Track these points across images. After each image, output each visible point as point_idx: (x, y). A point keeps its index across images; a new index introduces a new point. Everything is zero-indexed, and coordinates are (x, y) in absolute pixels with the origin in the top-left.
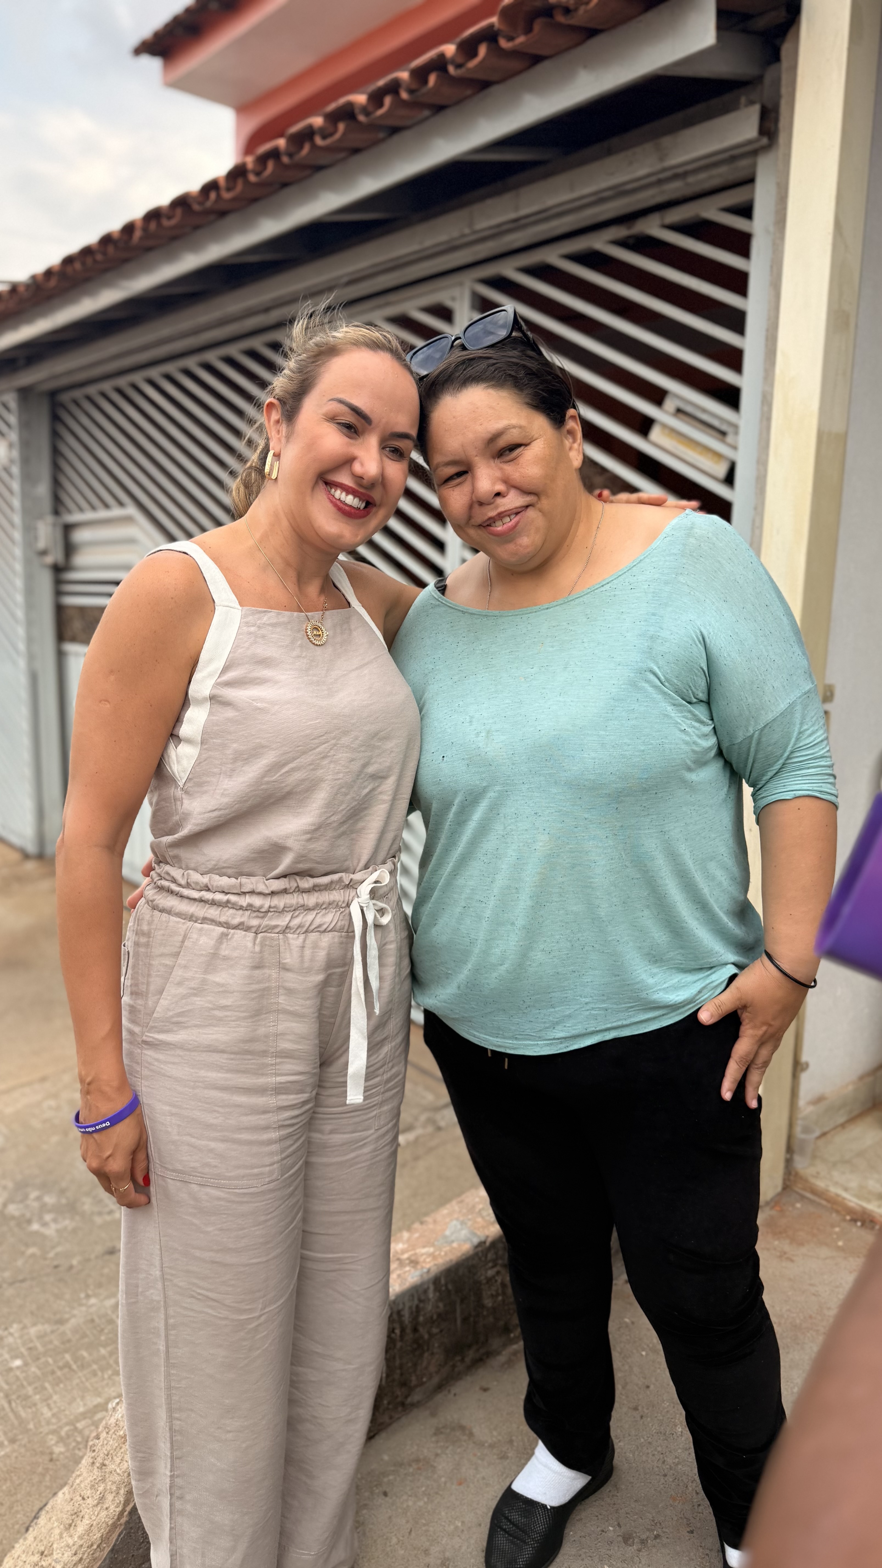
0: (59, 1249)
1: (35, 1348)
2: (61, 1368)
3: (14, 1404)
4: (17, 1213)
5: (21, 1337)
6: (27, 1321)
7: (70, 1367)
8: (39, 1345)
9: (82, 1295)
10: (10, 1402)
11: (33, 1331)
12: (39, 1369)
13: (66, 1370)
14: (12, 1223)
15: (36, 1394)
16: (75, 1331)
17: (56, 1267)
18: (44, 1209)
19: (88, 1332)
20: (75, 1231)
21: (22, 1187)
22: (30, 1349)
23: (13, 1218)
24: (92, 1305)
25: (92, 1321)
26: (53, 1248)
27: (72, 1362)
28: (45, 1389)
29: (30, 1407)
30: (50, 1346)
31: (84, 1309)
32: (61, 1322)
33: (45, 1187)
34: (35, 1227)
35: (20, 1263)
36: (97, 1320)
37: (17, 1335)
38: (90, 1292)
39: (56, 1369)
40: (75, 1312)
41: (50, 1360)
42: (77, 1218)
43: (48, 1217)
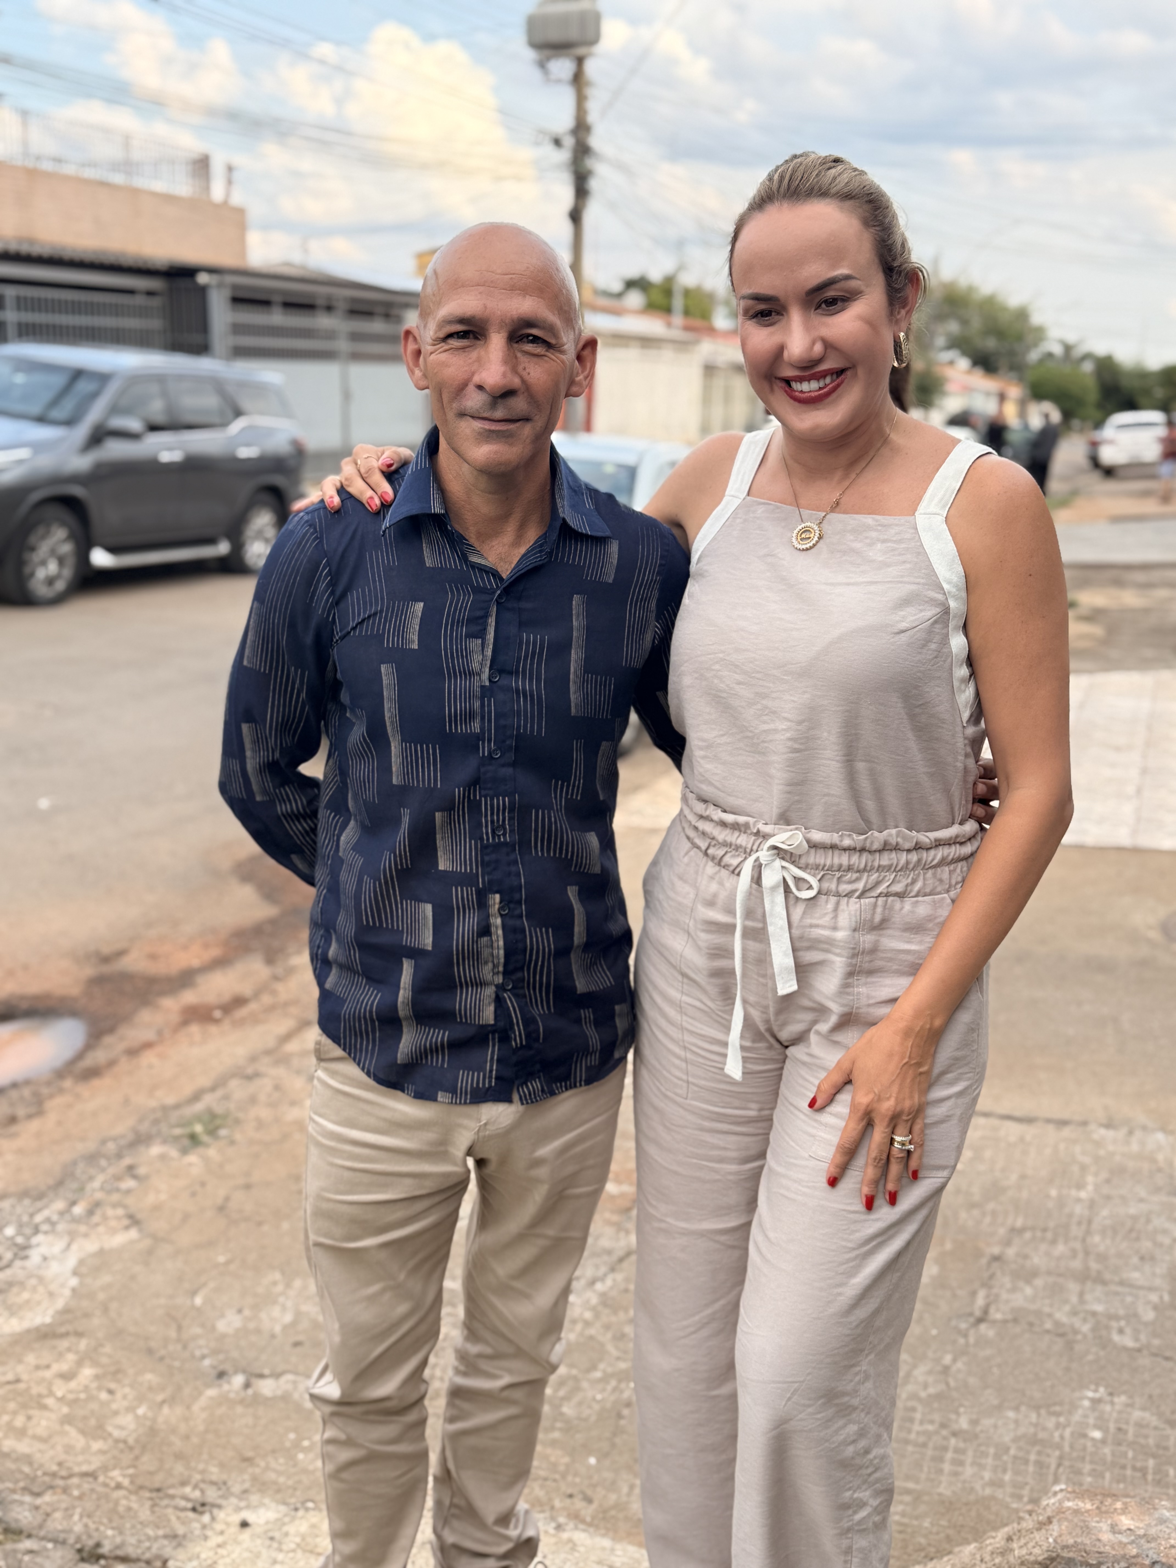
1: (1126, 1432)
2: (1134, 1468)
3: (1061, 1470)
6: (1139, 1401)
8: (1131, 1431)
10: (1059, 1465)
11: (1137, 1414)
12: (1113, 1454)
13: (1138, 1474)
15: (1090, 1475)
22: (1120, 1429)
27: (1150, 1471)
28: (1103, 1477)
29: (1074, 1484)
30: (1142, 1441)
37: (1117, 1407)
39: (1129, 1466)
41: (1130, 1454)
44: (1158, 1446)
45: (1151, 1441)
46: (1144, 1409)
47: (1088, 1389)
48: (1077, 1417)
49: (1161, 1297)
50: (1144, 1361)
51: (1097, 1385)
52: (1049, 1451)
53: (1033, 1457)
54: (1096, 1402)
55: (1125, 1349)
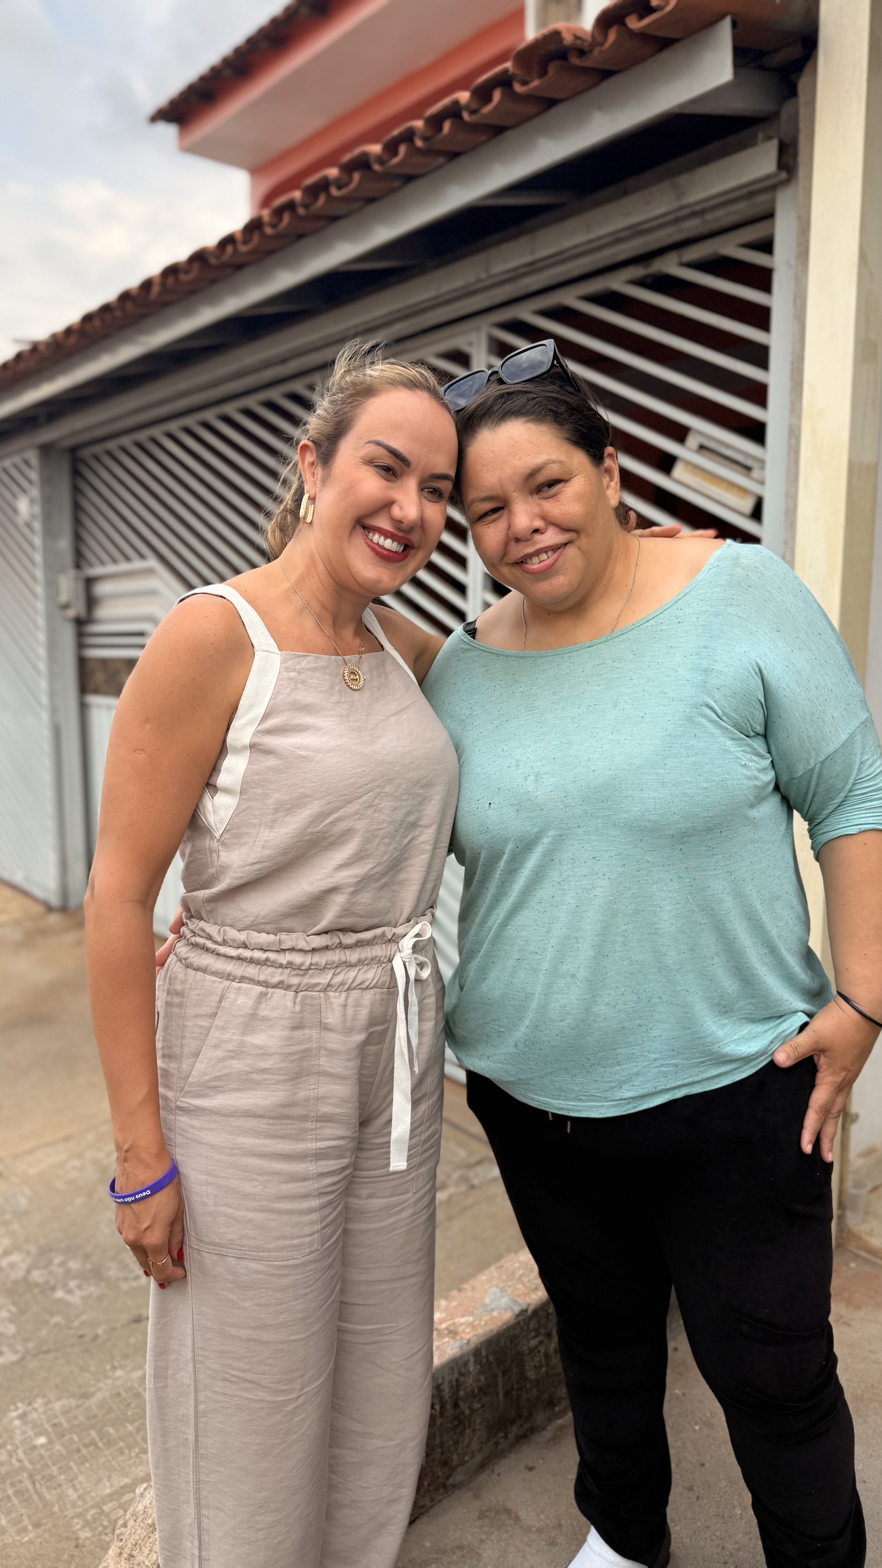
0: (84, 1317)
1: (60, 1424)
2: (86, 1446)
3: (38, 1486)
4: (40, 1280)
5: (45, 1413)
6: (51, 1395)
7: (96, 1445)
8: (63, 1420)
9: (108, 1367)
10: (34, 1483)
11: (57, 1406)
12: (65, 1447)
13: (92, 1448)
14: (36, 1291)
15: (60, 1474)
16: (101, 1405)
17: (81, 1337)
18: (68, 1274)
19: (114, 1407)
20: (100, 1298)
21: (45, 1251)
22: (54, 1425)
23: (37, 1285)
24: (119, 1377)
25: (119, 1394)
26: (77, 1316)
27: (98, 1440)
28: (71, 1468)
29: (55, 1489)
30: (76, 1422)
31: (109, 1381)
32: (86, 1396)
33: (70, 1252)
34: (60, 1294)
35: (44, 1333)
36: (123, 1393)
37: (41, 1410)
38: (116, 1364)
39: (82, 1447)
40: (101, 1385)
41: (76, 1438)
42: (103, 1284)
43: (72, 1284)
44: (88, 1419)
45: (82, 1418)
54: (23, 1417)
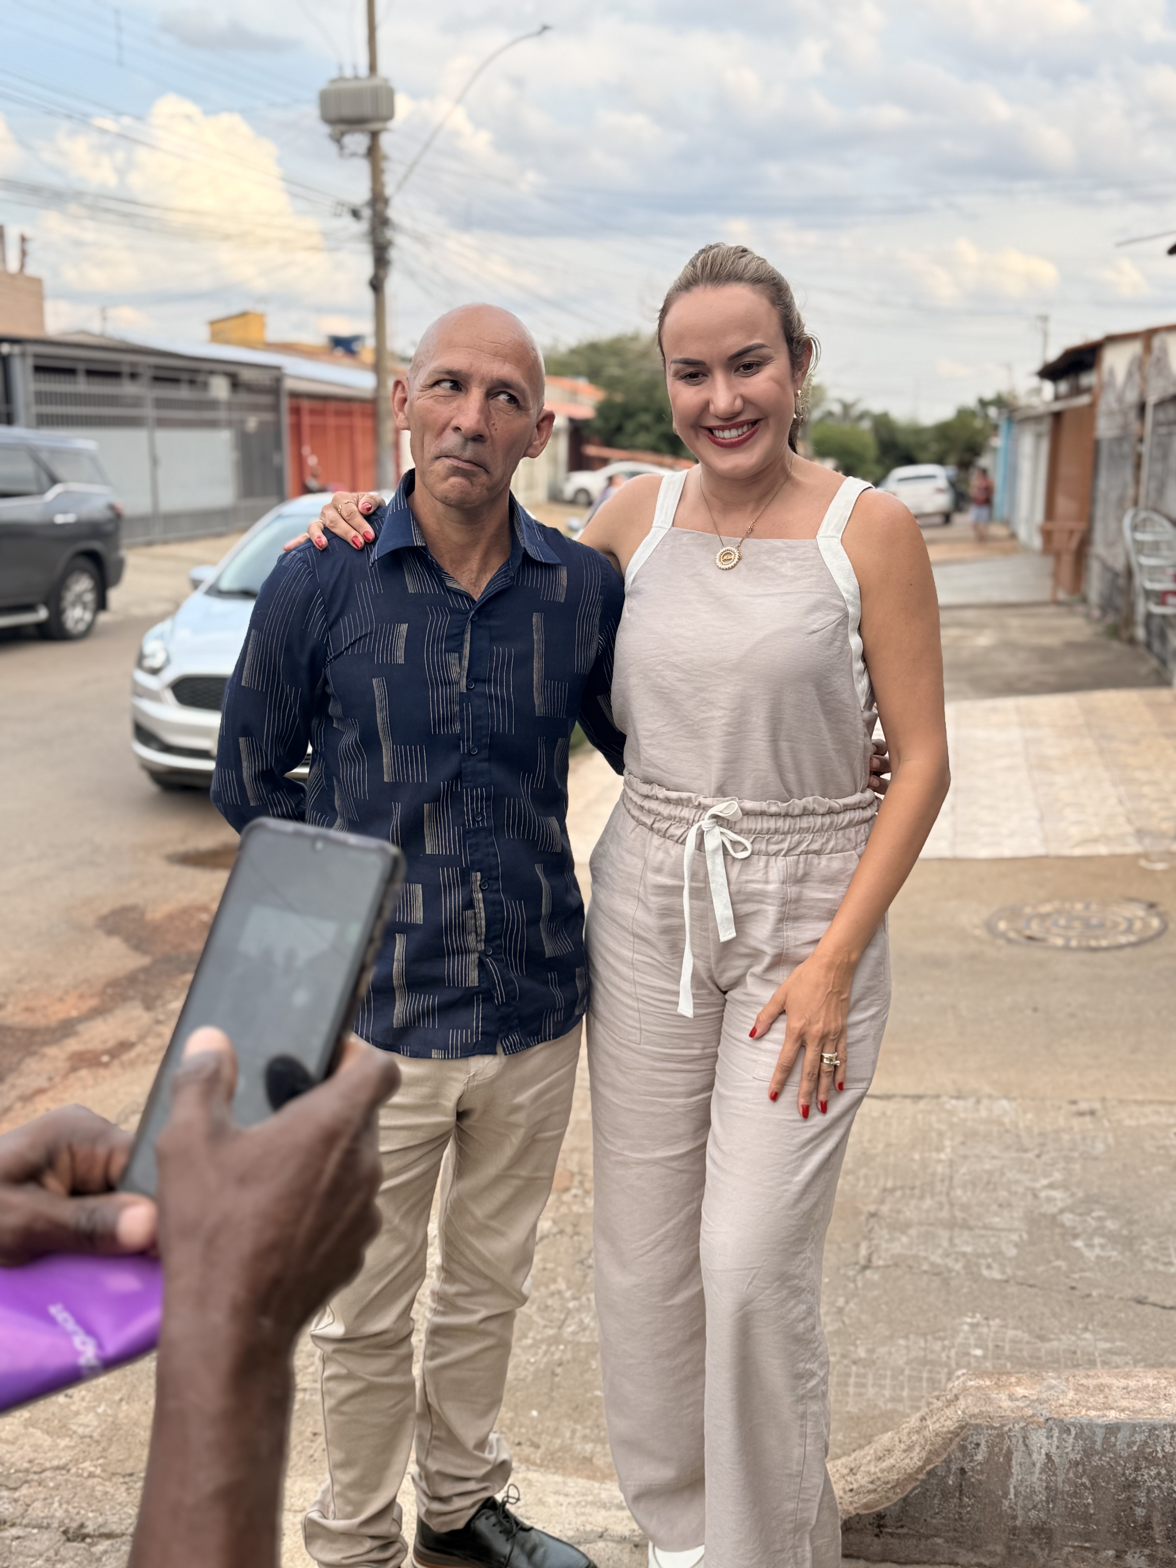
0: (1088, 1274)
1: (1003, 1348)
4: (1068, 1224)
5: (996, 1333)
6: (1011, 1322)
8: (1007, 1347)
9: (1080, 1326)
11: (1011, 1333)
14: (1058, 1230)
16: (1050, 1353)
17: (1073, 1288)
18: (1099, 1231)
44: (1031, 1357)
45: (1025, 1354)
46: (1016, 1328)
47: (966, 1315)
48: (960, 1339)
49: (1021, 1236)
50: (1012, 1289)
51: (974, 1312)
52: (938, 1369)
53: (925, 1375)
54: (974, 1326)
55: (995, 1281)
